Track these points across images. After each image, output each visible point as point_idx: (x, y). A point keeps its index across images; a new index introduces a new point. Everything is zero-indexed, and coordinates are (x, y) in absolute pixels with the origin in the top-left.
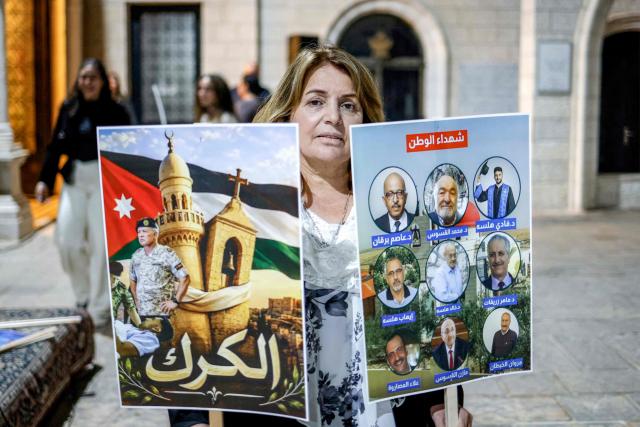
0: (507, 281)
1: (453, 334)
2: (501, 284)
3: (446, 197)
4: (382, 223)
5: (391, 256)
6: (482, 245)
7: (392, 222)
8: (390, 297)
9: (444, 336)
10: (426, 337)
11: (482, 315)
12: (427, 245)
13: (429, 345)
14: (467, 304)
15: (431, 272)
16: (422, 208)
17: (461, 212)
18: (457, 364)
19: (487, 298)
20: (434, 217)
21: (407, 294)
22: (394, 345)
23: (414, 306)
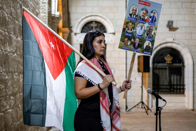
0: (151, 36)
1: (138, 42)
2: (150, 36)
3: (144, 14)
4: (131, 15)
5: (131, 22)
6: (148, 27)
7: (133, 16)
8: (128, 30)
9: (136, 42)
10: (132, 40)
11: (145, 41)
12: (138, 22)
13: (133, 42)
14: (142, 37)
15: (137, 28)
16: (139, 15)
17: (146, 18)
18: (137, 48)
19: (146, 38)
20: (140, 18)
21: (131, 30)
22: (126, 39)
23: (132, 33)
